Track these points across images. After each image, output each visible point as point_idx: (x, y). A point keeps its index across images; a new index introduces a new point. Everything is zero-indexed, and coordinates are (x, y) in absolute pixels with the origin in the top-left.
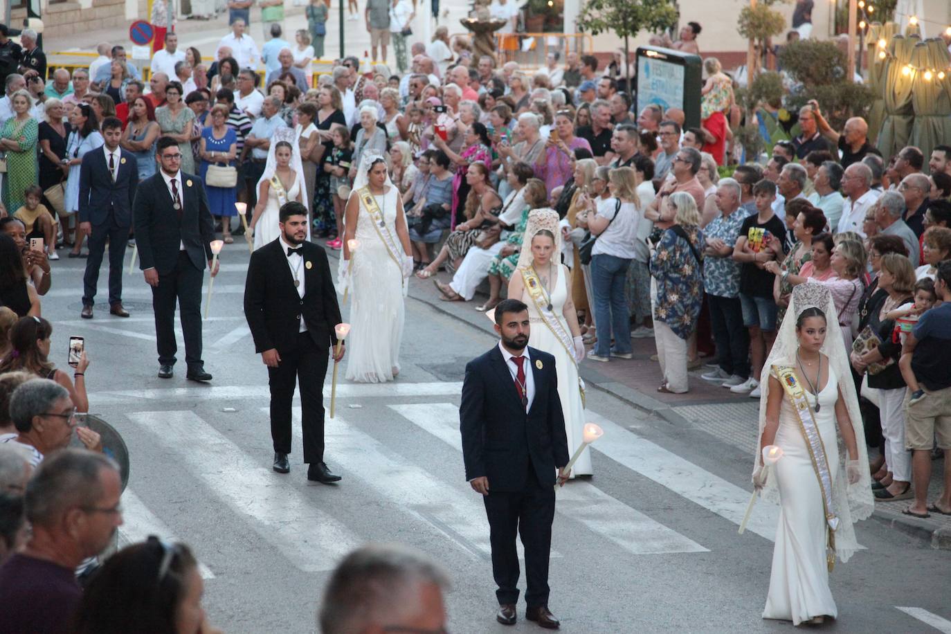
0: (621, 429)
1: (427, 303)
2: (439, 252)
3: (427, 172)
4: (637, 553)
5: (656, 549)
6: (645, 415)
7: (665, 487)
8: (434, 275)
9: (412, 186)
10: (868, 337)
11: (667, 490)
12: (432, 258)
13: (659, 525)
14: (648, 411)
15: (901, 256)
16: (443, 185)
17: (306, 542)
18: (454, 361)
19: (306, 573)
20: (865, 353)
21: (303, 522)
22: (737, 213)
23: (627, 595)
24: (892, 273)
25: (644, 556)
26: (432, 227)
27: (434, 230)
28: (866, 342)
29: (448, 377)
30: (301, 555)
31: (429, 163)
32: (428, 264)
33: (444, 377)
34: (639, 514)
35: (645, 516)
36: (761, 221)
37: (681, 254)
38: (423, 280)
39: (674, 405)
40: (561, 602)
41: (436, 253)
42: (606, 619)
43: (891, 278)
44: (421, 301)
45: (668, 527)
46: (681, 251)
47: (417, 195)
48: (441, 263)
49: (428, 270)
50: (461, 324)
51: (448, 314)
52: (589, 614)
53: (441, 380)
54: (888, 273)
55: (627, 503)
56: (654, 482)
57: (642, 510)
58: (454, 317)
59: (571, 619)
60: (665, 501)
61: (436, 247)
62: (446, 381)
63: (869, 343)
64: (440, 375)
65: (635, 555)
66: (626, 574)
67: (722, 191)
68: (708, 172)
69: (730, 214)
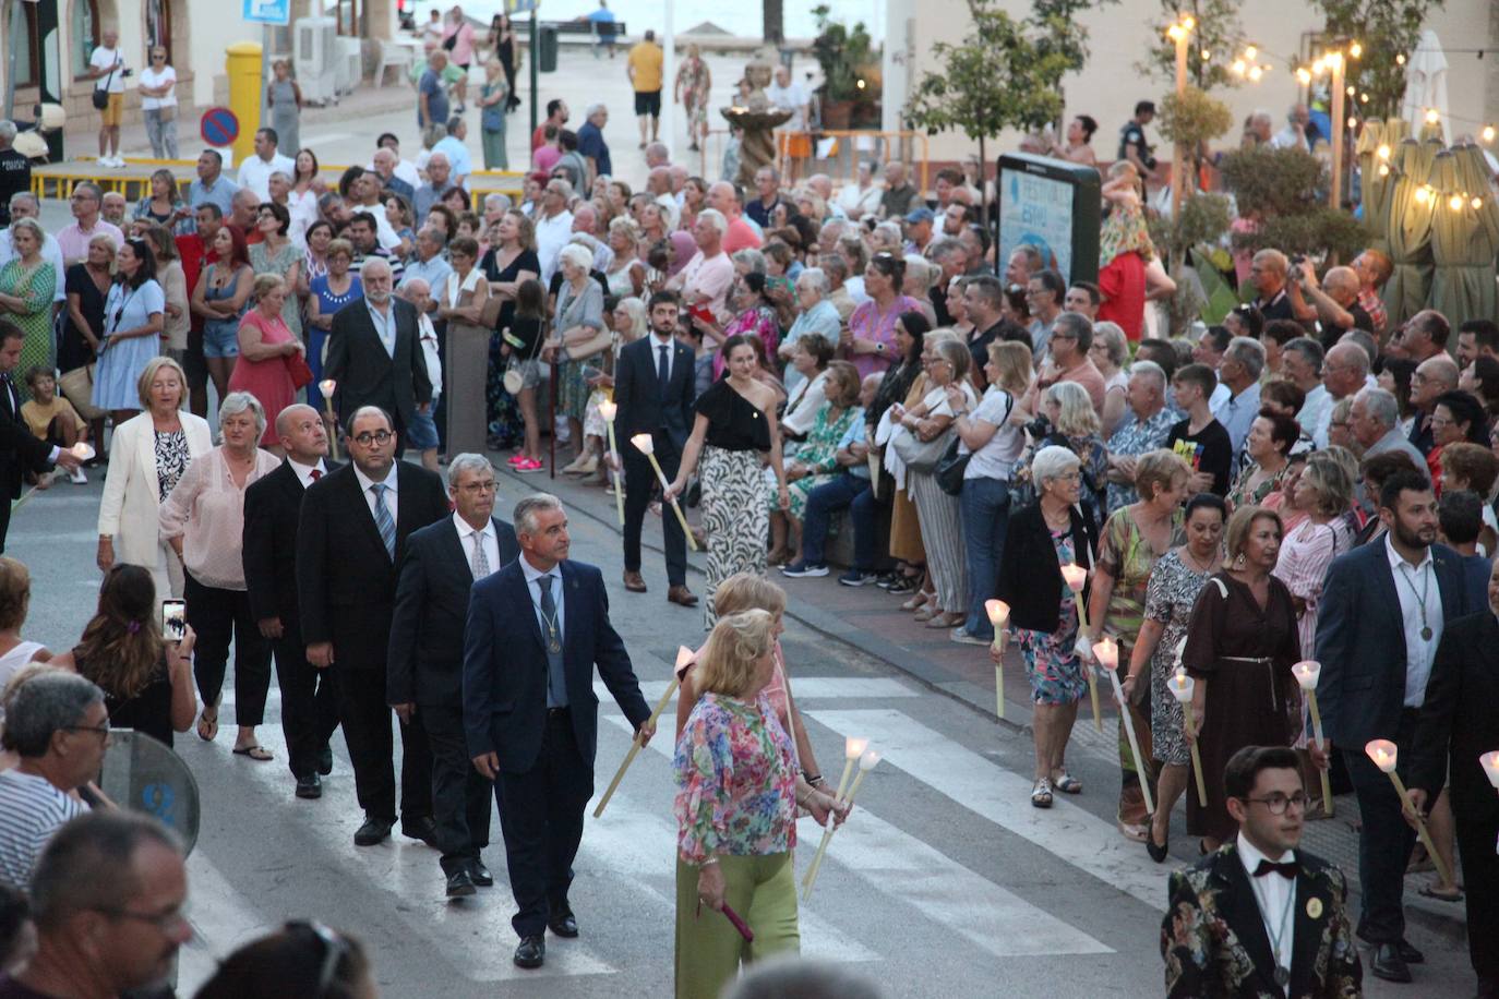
0: (975, 757)
4: (1000, 954)
5: (1030, 949)
6: (1013, 735)
7: (1043, 849)
13: (1035, 910)
14: (1017, 728)
19: (477, 983)
22: (1160, 417)
25: (1010, 959)
30: (468, 955)
34: (1002, 892)
35: (1013, 896)
36: (1193, 430)
45: (1050, 912)
55: (983, 875)
56: (1026, 840)
57: (1007, 885)
60: (1045, 871)
65: (997, 958)
66: (983, 987)
67: (1136, 381)
68: (1105, 352)
69: (1149, 419)
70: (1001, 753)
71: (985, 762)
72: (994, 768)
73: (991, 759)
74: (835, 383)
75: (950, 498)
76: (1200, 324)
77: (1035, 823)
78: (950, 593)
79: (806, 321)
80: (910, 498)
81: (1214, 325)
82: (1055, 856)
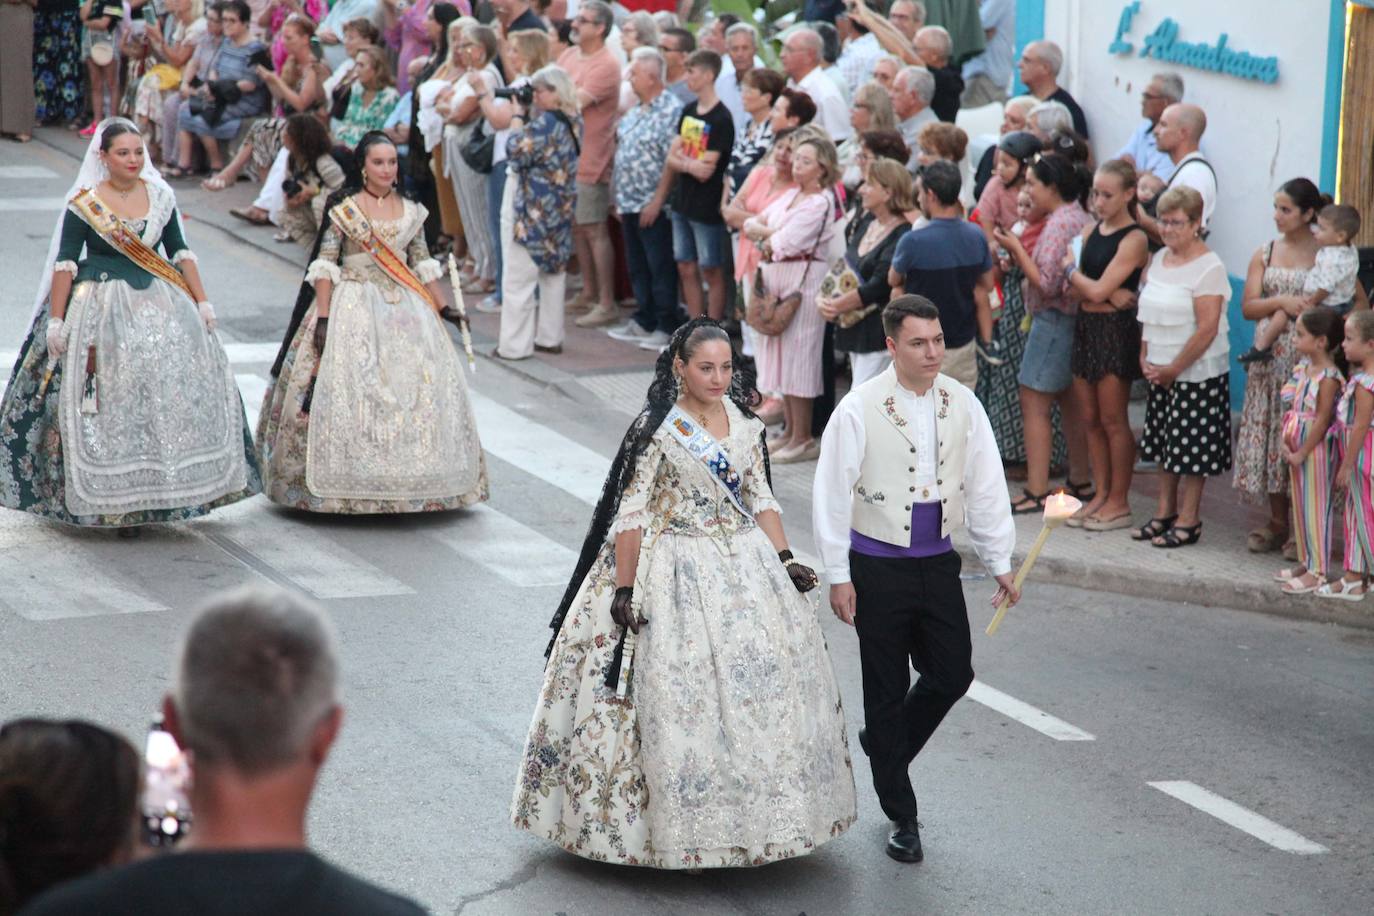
0: (504, 411)
1: (219, 228)
2: (236, 153)
3: (220, 33)
4: (523, 585)
5: (551, 580)
6: (537, 389)
7: (563, 491)
8: (230, 185)
9: (196, 53)
10: (841, 272)
11: (568, 495)
12: (226, 160)
13: (556, 545)
14: (544, 384)
15: (894, 162)
16: (241, 53)
17: (33, 577)
18: (259, 313)
19: (32, 622)
20: (837, 296)
21: (28, 548)
22: (661, 99)
23: (508, 645)
24: (885, 186)
25: (533, 589)
26: (225, 116)
27: (228, 120)
28: (837, 280)
29: (250, 335)
30: (25, 597)
31: (220, 20)
32: (219, 170)
33: (244, 336)
34: (527, 530)
35: (537, 534)
36: (702, 110)
37: (556, 153)
38: (213, 194)
39: (579, 374)
40: (411, 656)
41: (232, 153)
42: (477, 678)
43: (884, 193)
44: (211, 225)
45: (569, 547)
46: (556, 148)
47: (204, 67)
48: (240, 167)
49: (221, 179)
50: (271, 259)
51: (251, 244)
52: (452, 673)
53: (240, 340)
54: (879, 186)
55: (510, 515)
56: (550, 485)
57: (531, 524)
58: (260, 249)
59: (425, 680)
60: (565, 511)
61: (232, 145)
62: (247, 342)
63: (842, 280)
64: (239, 334)
65: (520, 588)
66: (506, 615)
67: (637, 66)
68: (633, 35)
69: (652, 101)
70: (528, 406)
71: (513, 415)
72: (522, 420)
73: (520, 412)
74: (367, 67)
75: (482, 176)
76: (710, 14)
77: (558, 468)
78: (486, 261)
79: (344, 8)
80: (446, 175)
81: (723, 13)
82: (574, 498)
